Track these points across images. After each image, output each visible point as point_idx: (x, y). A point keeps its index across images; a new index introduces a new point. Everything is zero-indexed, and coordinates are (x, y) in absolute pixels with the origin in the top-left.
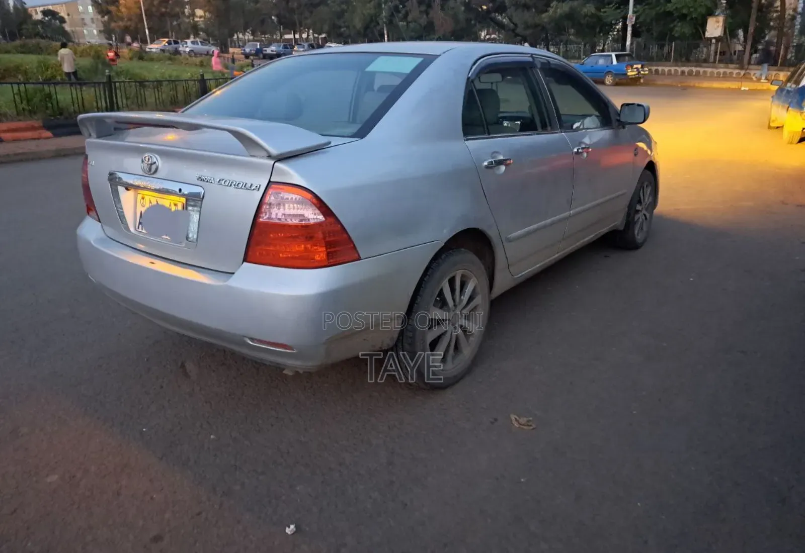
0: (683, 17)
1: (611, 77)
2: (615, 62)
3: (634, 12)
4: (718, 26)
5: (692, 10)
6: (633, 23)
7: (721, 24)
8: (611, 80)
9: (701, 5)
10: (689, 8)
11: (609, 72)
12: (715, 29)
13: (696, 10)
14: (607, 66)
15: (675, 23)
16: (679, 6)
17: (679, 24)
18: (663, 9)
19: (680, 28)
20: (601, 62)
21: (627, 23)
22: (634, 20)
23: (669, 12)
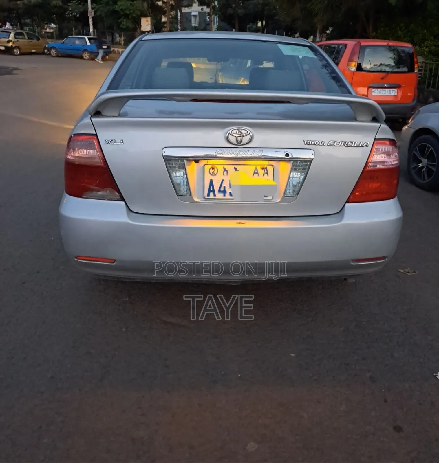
0: (126, 16)
1: (87, 54)
2: (89, 43)
3: (92, 8)
4: (148, 24)
5: (132, 11)
6: (93, 16)
7: (150, 23)
8: (88, 56)
9: (137, 9)
10: (130, 10)
11: (85, 50)
12: (147, 26)
13: (134, 11)
14: (83, 46)
15: (122, 19)
16: (124, 8)
17: (125, 20)
18: (111, 8)
19: (125, 23)
20: (77, 42)
21: (89, 16)
22: (93, 13)
23: (117, 11)
